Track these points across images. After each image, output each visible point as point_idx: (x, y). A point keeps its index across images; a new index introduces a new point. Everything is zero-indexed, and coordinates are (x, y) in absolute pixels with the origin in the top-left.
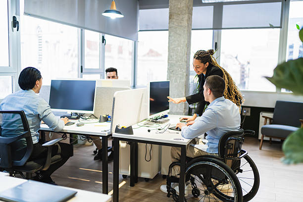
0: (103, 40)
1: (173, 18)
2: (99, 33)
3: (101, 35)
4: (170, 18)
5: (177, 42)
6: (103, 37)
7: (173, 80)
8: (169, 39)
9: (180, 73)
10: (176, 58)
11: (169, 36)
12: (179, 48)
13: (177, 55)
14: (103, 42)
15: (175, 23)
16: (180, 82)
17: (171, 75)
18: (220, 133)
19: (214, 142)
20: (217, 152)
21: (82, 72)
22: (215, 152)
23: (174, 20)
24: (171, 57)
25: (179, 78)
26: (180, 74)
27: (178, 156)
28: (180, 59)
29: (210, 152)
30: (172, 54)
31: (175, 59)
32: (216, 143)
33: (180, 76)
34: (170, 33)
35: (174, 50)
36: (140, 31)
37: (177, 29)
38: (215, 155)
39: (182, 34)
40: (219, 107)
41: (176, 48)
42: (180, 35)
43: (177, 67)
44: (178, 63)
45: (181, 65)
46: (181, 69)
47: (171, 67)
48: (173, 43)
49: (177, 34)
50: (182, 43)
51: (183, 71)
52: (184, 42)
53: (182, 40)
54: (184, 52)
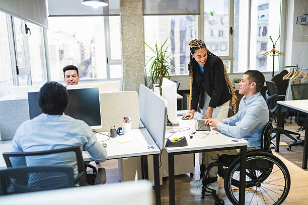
1: (126, 6)
3: (23, 23)
4: (122, 5)
5: (132, 33)
7: (131, 74)
8: (122, 28)
9: (138, 65)
10: (132, 49)
12: (135, 39)
13: (133, 46)
15: (128, 11)
16: (138, 75)
17: (128, 68)
18: (260, 127)
20: (260, 145)
21: (18, 74)
23: (127, 8)
24: (127, 49)
25: (137, 71)
26: (139, 67)
28: (136, 50)
29: (253, 146)
30: (127, 45)
31: (130, 51)
33: (138, 68)
34: (122, 21)
35: (129, 41)
36: (50, 16)
37: (131, 18)
38: (258, 148)
39: (137, 24)
41: (131, 39)
42: (135, 24)
43: (135, 59)
44: (135, 55)
45: (138, 58)
46: (138, 61)
47: (126, 60)
48: (127, 33)
49: (131, 23)
50: (138, 33)
51: (142, 63)
52: (140, 32)
53: (138, 30)
54: (140, 43)
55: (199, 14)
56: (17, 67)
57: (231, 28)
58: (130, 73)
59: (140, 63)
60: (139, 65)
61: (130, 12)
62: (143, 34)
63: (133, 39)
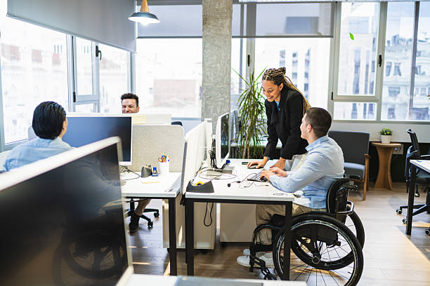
0: (98, 52)
1: (209, 24)
2: (90, 42)
3: (94, 44)
4: (204, 23)
5: (215, 58)
6: (97, 47)
7: (212, 110)
8: (203, 52)
9: (221, 99)
10: (214, 79)
11: (204, 48)
12: (218, 65)
13: (216, 75)
14: (97, 56)
15: (212, 31)
16: (221, 112)
17: (208, 102)
18: (327, 182)
19: (318, 193)
20: (325, 207)
21: (74, 101)
22: (322, 207)
23: (210, 26)
24: (208, 78)
25: (220, 107)
26: (221, 101)
27: (268, 216)
28: (219, 80)
29: (315, 207)
30: (209, 73)
31: (212, 80)
32: (322, 195)
33: (220, 103)
34: (204, 43)
35: (211, 67)
37: (215, 39)
38: (321, 210)
39: (222, 47)
40: (327, 149)
41: (214, 66)
42: (220, 47)
43: (216, 92)
44: (218, 86)
45: (222, 90)
46: (222, 94)
47: (206, 92)
48: (210, 58)
49: (215, 45)
50: (223, 58)
51: (226, 97)
52: (226, 56)
53: (223, 54)
54: (225, 71)
55: (331, 37)
56: (74, 93)
57: (380, 56)
58: (210, 109)
59: (224, 97)
60: (223, 99)
61: (214, 32)
62: (230, 60)
63: (216, 67)
